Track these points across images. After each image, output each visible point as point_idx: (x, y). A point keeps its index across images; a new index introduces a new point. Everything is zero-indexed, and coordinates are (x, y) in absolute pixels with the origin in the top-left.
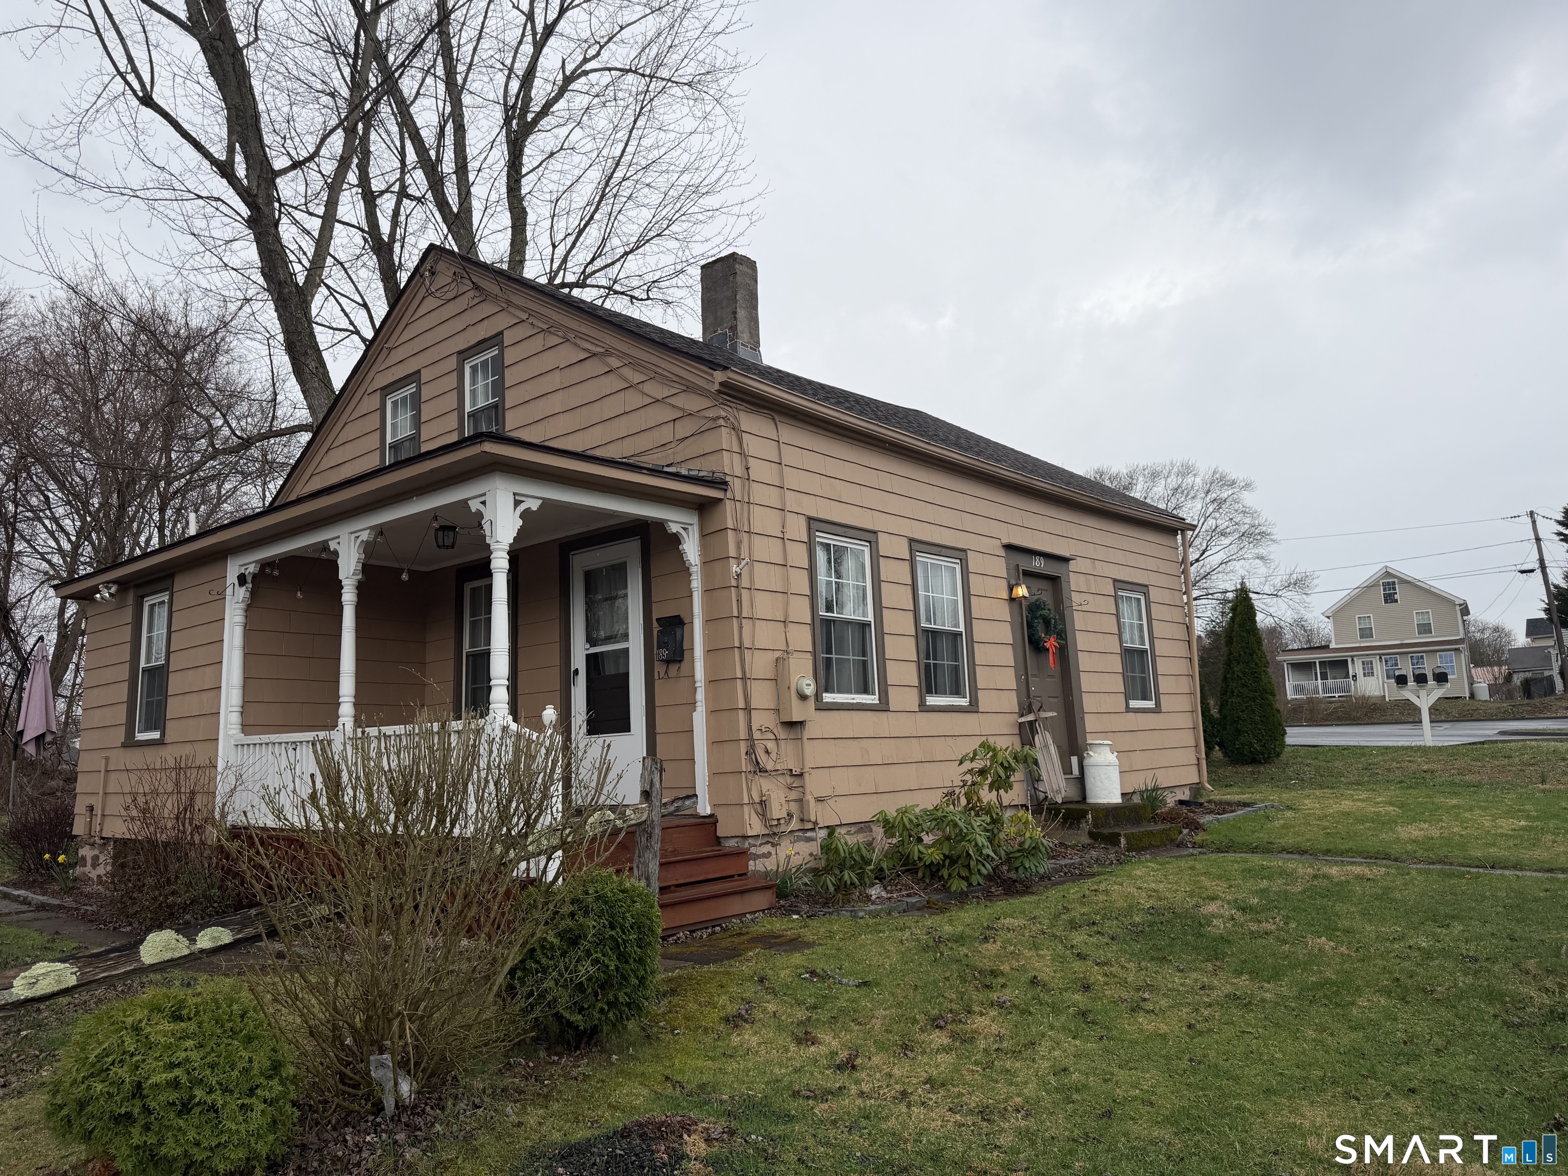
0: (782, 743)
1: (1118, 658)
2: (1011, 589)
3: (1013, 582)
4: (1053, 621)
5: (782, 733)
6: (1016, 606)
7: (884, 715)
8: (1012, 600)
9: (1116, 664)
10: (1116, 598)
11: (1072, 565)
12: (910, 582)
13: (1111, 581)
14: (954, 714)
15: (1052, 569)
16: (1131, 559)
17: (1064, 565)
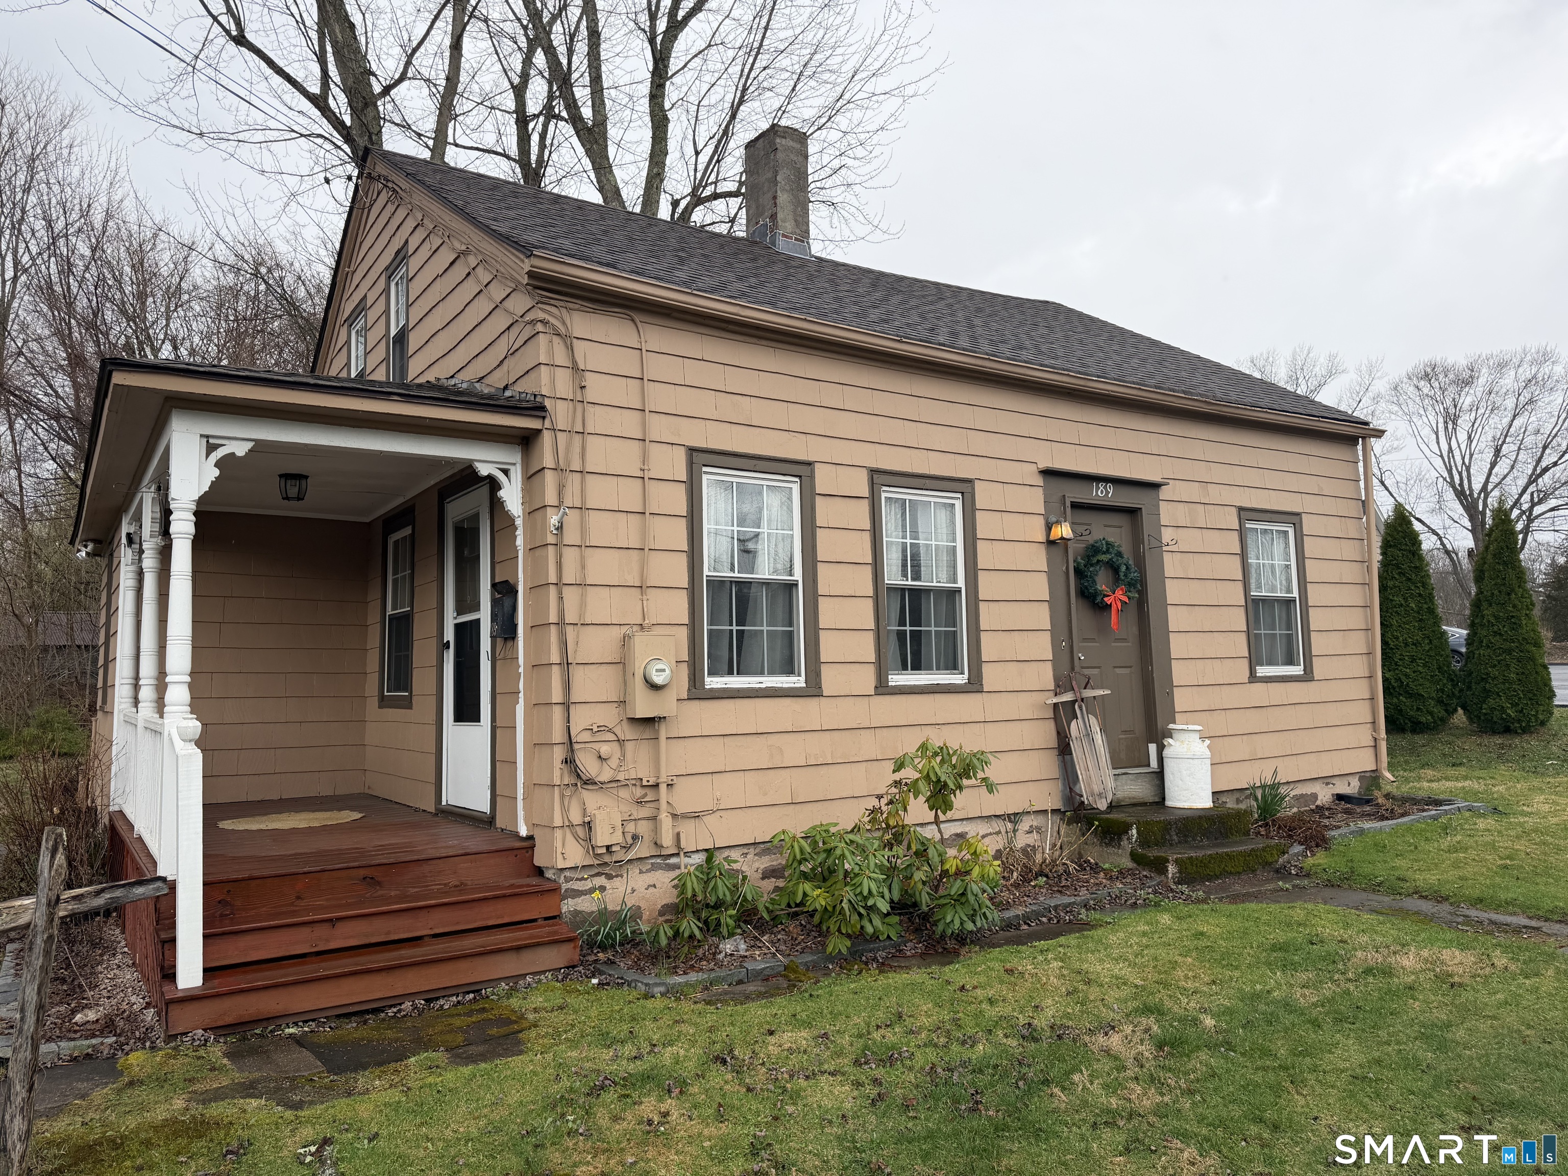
0: (629, 746)
1: (1241, 612)
2: (1049, 528)
3: (1053, 519)
4: (1123, 568)
5: (627, 732)
6: (1058, 551)
7: (813, 703)
8: (1050, 543)
9: (1239, 620)
10: (1242, 533)
11: (1164, 493)
12: (868, 526)
13: (1234, 511)
14: (938, 696)
15: (1127, 498)
16: (1272, 479)
17: (1150, 493)
